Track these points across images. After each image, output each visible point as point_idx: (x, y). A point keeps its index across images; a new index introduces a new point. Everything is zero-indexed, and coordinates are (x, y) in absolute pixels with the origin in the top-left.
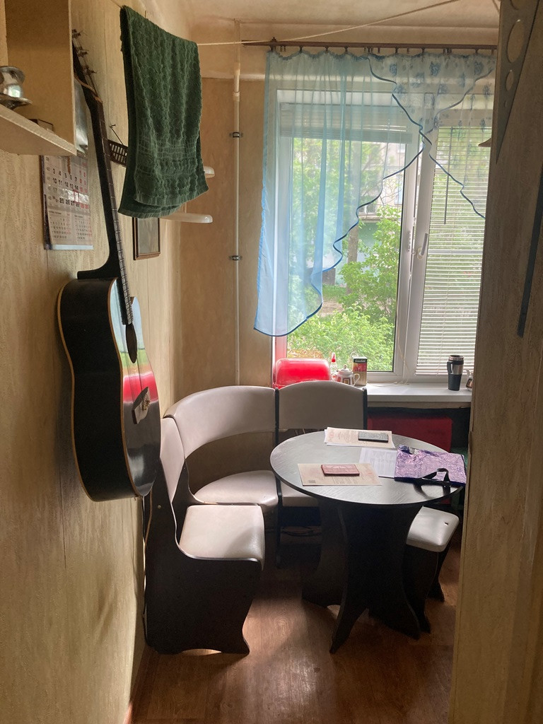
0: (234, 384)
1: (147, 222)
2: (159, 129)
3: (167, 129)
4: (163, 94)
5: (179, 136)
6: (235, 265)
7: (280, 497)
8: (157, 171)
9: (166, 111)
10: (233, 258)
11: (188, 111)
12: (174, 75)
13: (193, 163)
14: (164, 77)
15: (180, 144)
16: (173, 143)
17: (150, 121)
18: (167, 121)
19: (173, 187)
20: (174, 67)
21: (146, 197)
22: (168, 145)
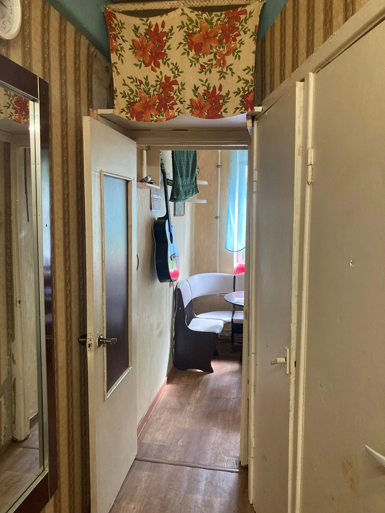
0: (216, 272)
1: (179, 204)
2: (182, 177)
3: (184, 176)
4: (183, 166)
5: (188, 177)
6: (217, 220)
7: (232, 319)
8: (181, 189)
9: (184, 171)
10: (217, 217)
11: (192, 168)
12: (187, 159)
13: (194, 184)
14: (184, 161)
15: (189, 179)
16: (186, 179)
17: (179, 175)
18: (184, 173)
19: (186, 193)
20: (187, 157)
21: (177, 196)
22: (184, 180)
